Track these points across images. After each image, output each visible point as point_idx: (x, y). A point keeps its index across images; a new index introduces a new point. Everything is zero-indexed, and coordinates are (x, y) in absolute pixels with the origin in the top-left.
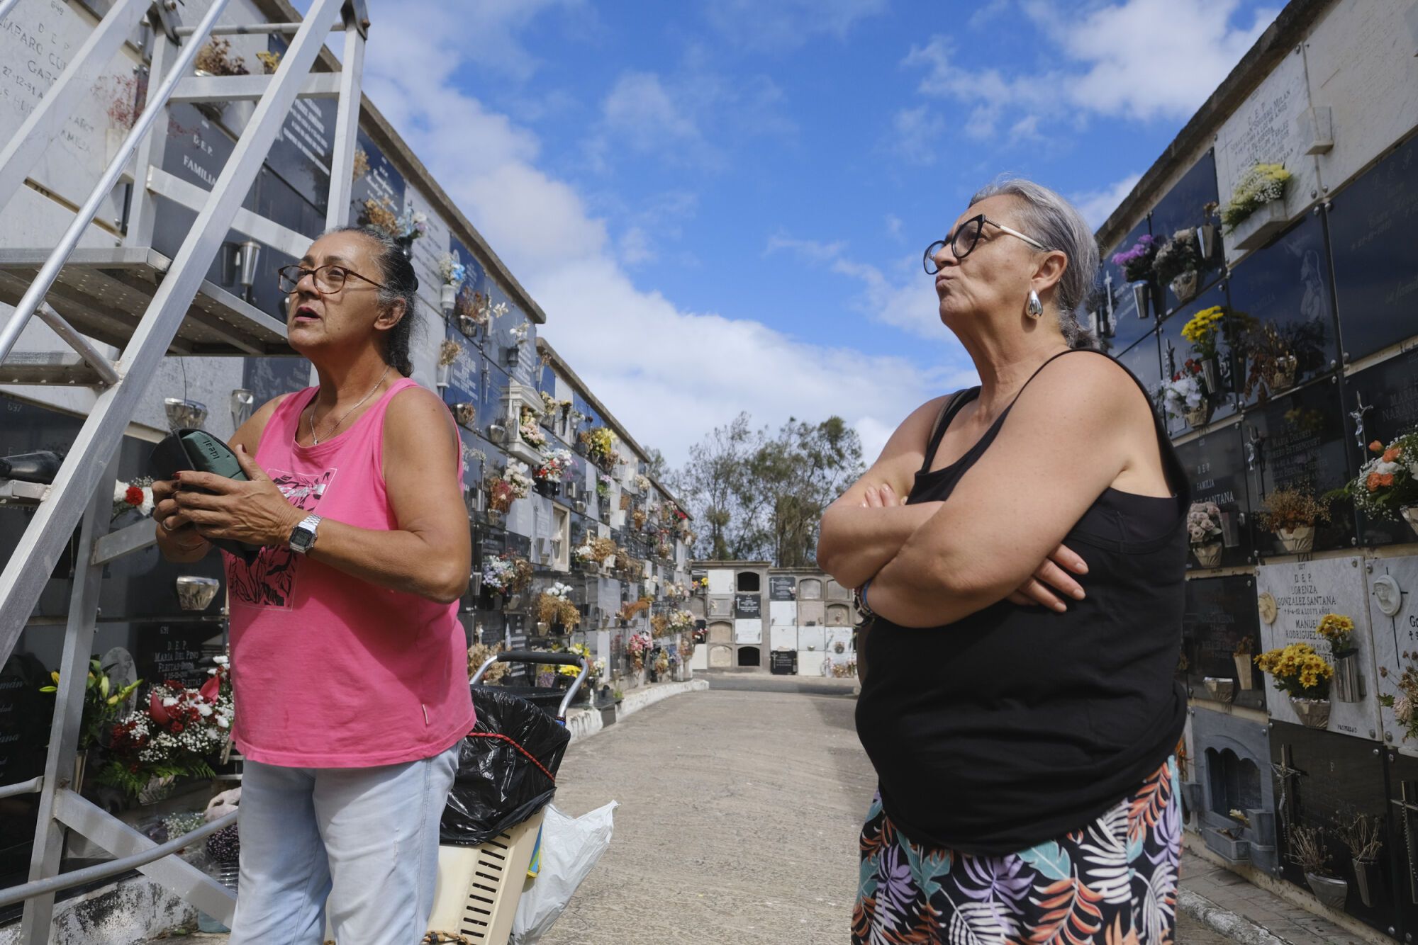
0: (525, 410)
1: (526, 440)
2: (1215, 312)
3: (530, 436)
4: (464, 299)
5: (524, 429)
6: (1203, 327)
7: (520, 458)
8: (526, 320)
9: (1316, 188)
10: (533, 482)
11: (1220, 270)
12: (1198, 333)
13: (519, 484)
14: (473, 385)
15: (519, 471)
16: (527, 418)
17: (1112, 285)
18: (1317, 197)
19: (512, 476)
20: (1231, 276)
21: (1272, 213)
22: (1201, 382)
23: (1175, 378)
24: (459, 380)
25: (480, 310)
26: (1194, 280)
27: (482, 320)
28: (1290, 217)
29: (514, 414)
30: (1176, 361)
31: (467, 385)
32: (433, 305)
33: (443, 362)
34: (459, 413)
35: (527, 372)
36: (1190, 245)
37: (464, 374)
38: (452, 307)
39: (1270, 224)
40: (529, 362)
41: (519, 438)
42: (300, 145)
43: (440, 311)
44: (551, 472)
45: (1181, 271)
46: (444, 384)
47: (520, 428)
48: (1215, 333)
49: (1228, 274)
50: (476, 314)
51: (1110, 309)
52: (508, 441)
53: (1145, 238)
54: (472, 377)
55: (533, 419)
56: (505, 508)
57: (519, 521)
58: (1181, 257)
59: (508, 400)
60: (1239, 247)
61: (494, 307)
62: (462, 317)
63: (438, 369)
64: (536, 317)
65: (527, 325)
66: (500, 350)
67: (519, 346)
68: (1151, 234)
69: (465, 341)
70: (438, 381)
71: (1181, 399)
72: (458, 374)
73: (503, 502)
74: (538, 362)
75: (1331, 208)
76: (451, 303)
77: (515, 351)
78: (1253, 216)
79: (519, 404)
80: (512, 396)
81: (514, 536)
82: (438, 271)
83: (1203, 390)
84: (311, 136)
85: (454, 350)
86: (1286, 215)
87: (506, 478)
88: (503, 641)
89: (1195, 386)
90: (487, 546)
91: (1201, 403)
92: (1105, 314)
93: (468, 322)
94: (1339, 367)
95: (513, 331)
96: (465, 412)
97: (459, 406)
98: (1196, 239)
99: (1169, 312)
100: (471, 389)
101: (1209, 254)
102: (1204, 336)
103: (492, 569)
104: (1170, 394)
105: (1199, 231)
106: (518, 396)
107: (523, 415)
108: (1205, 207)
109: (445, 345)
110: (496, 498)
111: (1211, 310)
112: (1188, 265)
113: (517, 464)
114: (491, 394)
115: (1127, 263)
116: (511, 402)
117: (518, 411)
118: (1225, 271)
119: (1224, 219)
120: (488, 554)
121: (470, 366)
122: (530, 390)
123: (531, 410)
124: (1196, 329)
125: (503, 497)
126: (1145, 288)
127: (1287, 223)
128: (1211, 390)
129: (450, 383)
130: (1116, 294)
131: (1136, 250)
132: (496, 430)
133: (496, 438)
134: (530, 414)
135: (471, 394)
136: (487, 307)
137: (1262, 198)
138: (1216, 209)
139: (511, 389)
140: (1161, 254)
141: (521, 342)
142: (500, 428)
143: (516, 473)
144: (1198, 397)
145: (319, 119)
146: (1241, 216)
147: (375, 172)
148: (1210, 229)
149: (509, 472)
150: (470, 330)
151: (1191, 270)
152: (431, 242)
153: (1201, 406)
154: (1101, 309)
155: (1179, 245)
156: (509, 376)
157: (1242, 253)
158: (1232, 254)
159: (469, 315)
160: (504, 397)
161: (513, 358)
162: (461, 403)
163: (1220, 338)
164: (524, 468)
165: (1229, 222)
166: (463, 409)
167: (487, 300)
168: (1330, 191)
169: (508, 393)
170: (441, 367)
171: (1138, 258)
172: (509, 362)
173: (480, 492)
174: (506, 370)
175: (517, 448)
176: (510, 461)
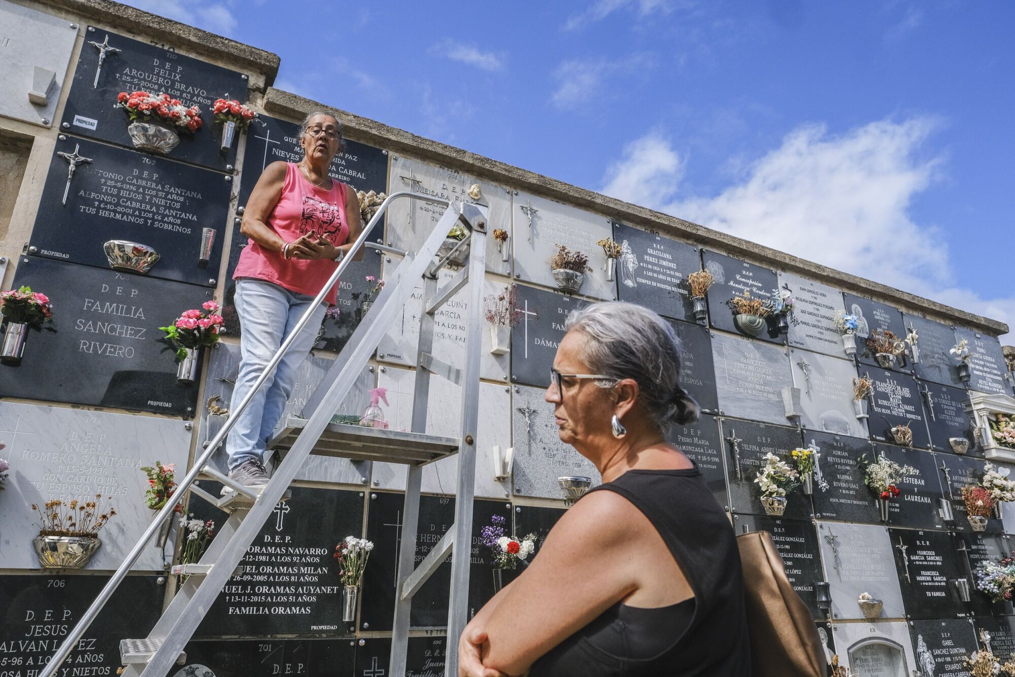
0: (997, 417)
1: (1005, 444)
3: (1009, 439)
5: (1000, 435)
7: (999, 462)
8: (979, 336)
13: (1003, 489)
14: (909, 408)
15: (998, 475)
16: (1003, 424)
19: (991, 481)
24: (888, 408)
27: (898, 351)
29: (981, 423)
32: (835, 354)
33: (856, 397)
35: (994, 381)
37: (894, 401)
38: (854, 350)
41: (993, 444)
42: (654, 284)
46: (864, 414)
47: (993, 435)
50: (892, 348)
52: (978, 448)
54: (907, 401)
55: (1011, 424)
56: (991, 513)
59: (972, 412)
62: (878, 355)
63: (853, 404)
66: (949, 370)
67: (966, 361)
69: (887, 374)
70: (856, 414)
72: (881, 402)
73: (984, 508)
76: (852, 348)
77: (962, 367)
79: (988, 413)
80: (975, 408)
82: (832, 326)
84: (664, 274)
85: (863, 386)
87: (985, 484)
90: (975, 552)
93: (887, 357)
95: (952, 351)
96: (900, 434)
97: (893, 429)
100: (908, 412)
103: (988, 575)
106: (982, 406)
107: (997, 421)
109: (856, 383)
110: (973, 505)
113: (996, 469)
114: (941, 411)
116: (975, 413)
117: (987, 419)
120: (979, 559)
121: (901, 393)
122: (1001, 398)
123: (1006, 415)
125: (983, 503)
129: (873, 413)
132: (955, 442)
133: (959, 449)
134: (1008, 419)
135: (911, 416)
136: (902, 340)
139: (972, 402)
141: (966, 358)
142: (964, 440)
143: (997, 478)
145: (669, 261)
147: (738, 277)
149: (987, 478)
150: (889, 364)
152: (818, 307)
156: (967, 390)
159: (886, 351)
160: (968, 409)
161: (963, 374)
162: (894, 426)
164: (1007, 471)
166: (898, 431)
169: (970, 405)
170: (856, 401)
172: (961, 378)
173: (944, 501)
174: (961, 386)
175: (994, 454)
176: (988, 466)
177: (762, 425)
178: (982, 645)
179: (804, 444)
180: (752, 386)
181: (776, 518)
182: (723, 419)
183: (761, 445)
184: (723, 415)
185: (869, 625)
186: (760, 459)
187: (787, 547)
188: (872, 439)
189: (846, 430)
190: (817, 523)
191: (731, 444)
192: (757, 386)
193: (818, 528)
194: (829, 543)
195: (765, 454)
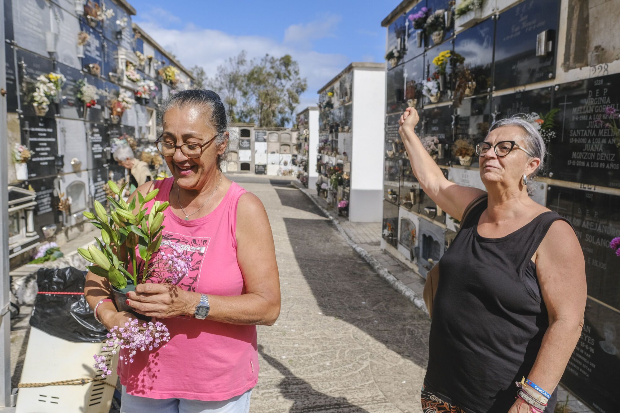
0: (128, 64)
1: (130, 79)
2: (447, 53)
3: (132, 77)
4: (89, 7)
5: (128, 73)
6: (442, 60)
7: (127, 88)
8: (126, 14)
9: (494, 6)
10: (133, 101)
11: (452, 34)
12: (439, 63)
13: (127, 103)
14: (98, 53)
15: (126, 96)
16: (129, 67)
17: (409, 26)
18: (495, 11)
19: (123, 99)
20: (456, 38)
21: (475, 14)
22: (438, 83)
23: (428, 80)
24: (89, 51)
25: (99, 13)
26: (441, 35)
27: (100, 18)
28: (483, 17)
29: (121, 66)
30: (430, 70)
31: (95, 54)
32: (71, 12)
33: (80, 44)
34: (91, 69)
35: (128, 43)
36: (442, 18)
37: (92, 48)
38: (82, 13)
39: (474, 19)
40: (129, 37)
41: (125, 78)
43: (75, 15)
44: (144, 93)
45: (436, 30)
46: (82, 55)
47: (126, 73)
48: (446, 63)
49: (455, 37)
50: (96, 15)
51: (406, 38)
52: (120, 80)
53: (424, 9)
54: (97, 49)
55: (133, 68)
56: (120, 115)
57: (129, 119)
58: (437, 23)
59: (117, 59)
60: (461, 26)
61: (106, 11)
62: (89, 17)
63: (77, 48)
64: (130, 12)
65: (126, 19)
66: (112, 32)
67: (122, 30)
68: (427, 6)
69: (91, 30)
70: (78, 53)
71: (429, 91)
72: (88, 48)
73: (119, 112)
74: (133, 36)
75: (499, 18)
76: (81, 11)
77: (120, 33)
78: (468, 13)
79: (124, 61)
80: (121, 57)
81: (126, 127)
83: (439, 88)
85: (85, 38)
86: (481, 16)
87: (120, 99)
88: (124, 178)
89: (436, 86)
90: (112, 134)
91: (437, 93)
92: (404, 40)
93: (92, 20)
94: (491, 91)
95: (118, 22)
96: (95, 69)
97: (91, 66)
98: (444, 16)
99: (430, 47)
100: (97, 56)
101: (449, 25)
102: (442, 64)
103: (116, 145)
104: (425, 88)
105: (446, 13)
106: (124, 57)
107: (127, 66)
108: (449, 3)
109: (80, 34)
110: (115, 110)
111: (446, 52)
112: (440, 28)
113: (125, 92)
114: (108, 56)
115: (415, 20)
116: (120, 60)
117: (124, 64)
118: (454, 35)
119: (456, 13)
120: (113, 138)
121: (96, 43)
122: (130, 53)
123: (131, 63)
124: (439, 60)
125: (119, 110)
126: (421, 33)
127: (481, 19)
128: (441, 89)
129: (85, 54)
130: (410, 31)
131: (420, 14)
132: (113, 76)
133: (113, 79)
134: (131, 65)
135: (98, 58)
136: (102, 11)
137: (472, 7)
138: (453, 7)
139: (119, 53)
140: (429, 20)
141: (123, 28)
142: (114, 74)
143: (125, 97)
144: (436, 90)
146: (464, 12)
148: (450, 13)
149: (121, 96)
150: (93, 24)
151: (440, 30)
153: (437, 95)
154: (403, 37)
155: (437, 18)
156: (118, 46)
157: (461, 28)
158: (458, 28)
159: (92, 15)
160: (116, 57)
161: (119, 37)
162: (92, 63)
163: (448, 66)
164: (129, 94)
165: (458, 14)
166: (93, 67)
167: (102, 5)
168: (500, 9)
169: (117, 54)
170: (79, 46)
171: (420, 18)
172: (117, 39)
173: (106, 108)
174: (116, 42)
175: (125, 84)
176: (122, 90)
177: (36, 56)
178: (110, 178)
179: (54, 70)
180: (31, 26)
181: (40, 117)
182: (16, 48)
183: (35, 69)
184: (17, 46)
185: (74, 175)
186: (35, 79)
187: (45, 135)
188: (83, 70)
189: (72, 63)
190: (57, 120)
191: (20, 67)
192: (35, 28)
193: (58, 123)
194: (62, 131)
195: (39, 76)
